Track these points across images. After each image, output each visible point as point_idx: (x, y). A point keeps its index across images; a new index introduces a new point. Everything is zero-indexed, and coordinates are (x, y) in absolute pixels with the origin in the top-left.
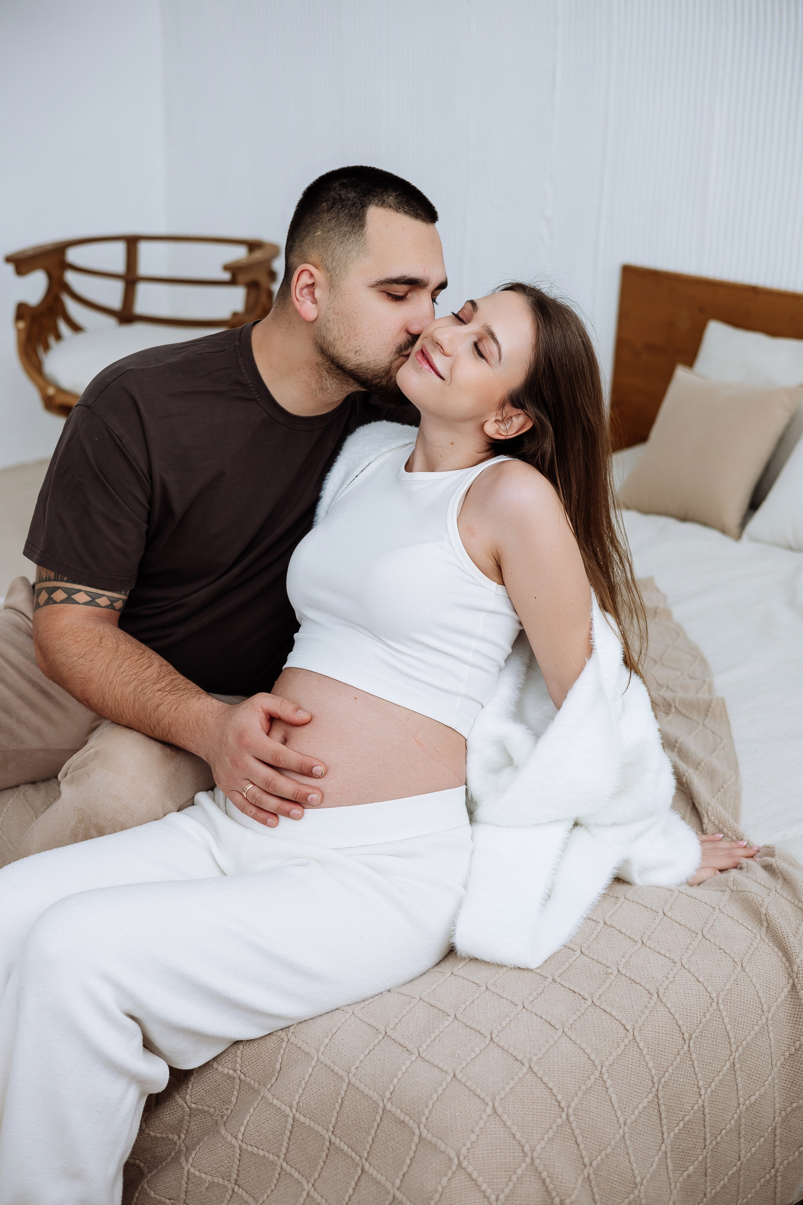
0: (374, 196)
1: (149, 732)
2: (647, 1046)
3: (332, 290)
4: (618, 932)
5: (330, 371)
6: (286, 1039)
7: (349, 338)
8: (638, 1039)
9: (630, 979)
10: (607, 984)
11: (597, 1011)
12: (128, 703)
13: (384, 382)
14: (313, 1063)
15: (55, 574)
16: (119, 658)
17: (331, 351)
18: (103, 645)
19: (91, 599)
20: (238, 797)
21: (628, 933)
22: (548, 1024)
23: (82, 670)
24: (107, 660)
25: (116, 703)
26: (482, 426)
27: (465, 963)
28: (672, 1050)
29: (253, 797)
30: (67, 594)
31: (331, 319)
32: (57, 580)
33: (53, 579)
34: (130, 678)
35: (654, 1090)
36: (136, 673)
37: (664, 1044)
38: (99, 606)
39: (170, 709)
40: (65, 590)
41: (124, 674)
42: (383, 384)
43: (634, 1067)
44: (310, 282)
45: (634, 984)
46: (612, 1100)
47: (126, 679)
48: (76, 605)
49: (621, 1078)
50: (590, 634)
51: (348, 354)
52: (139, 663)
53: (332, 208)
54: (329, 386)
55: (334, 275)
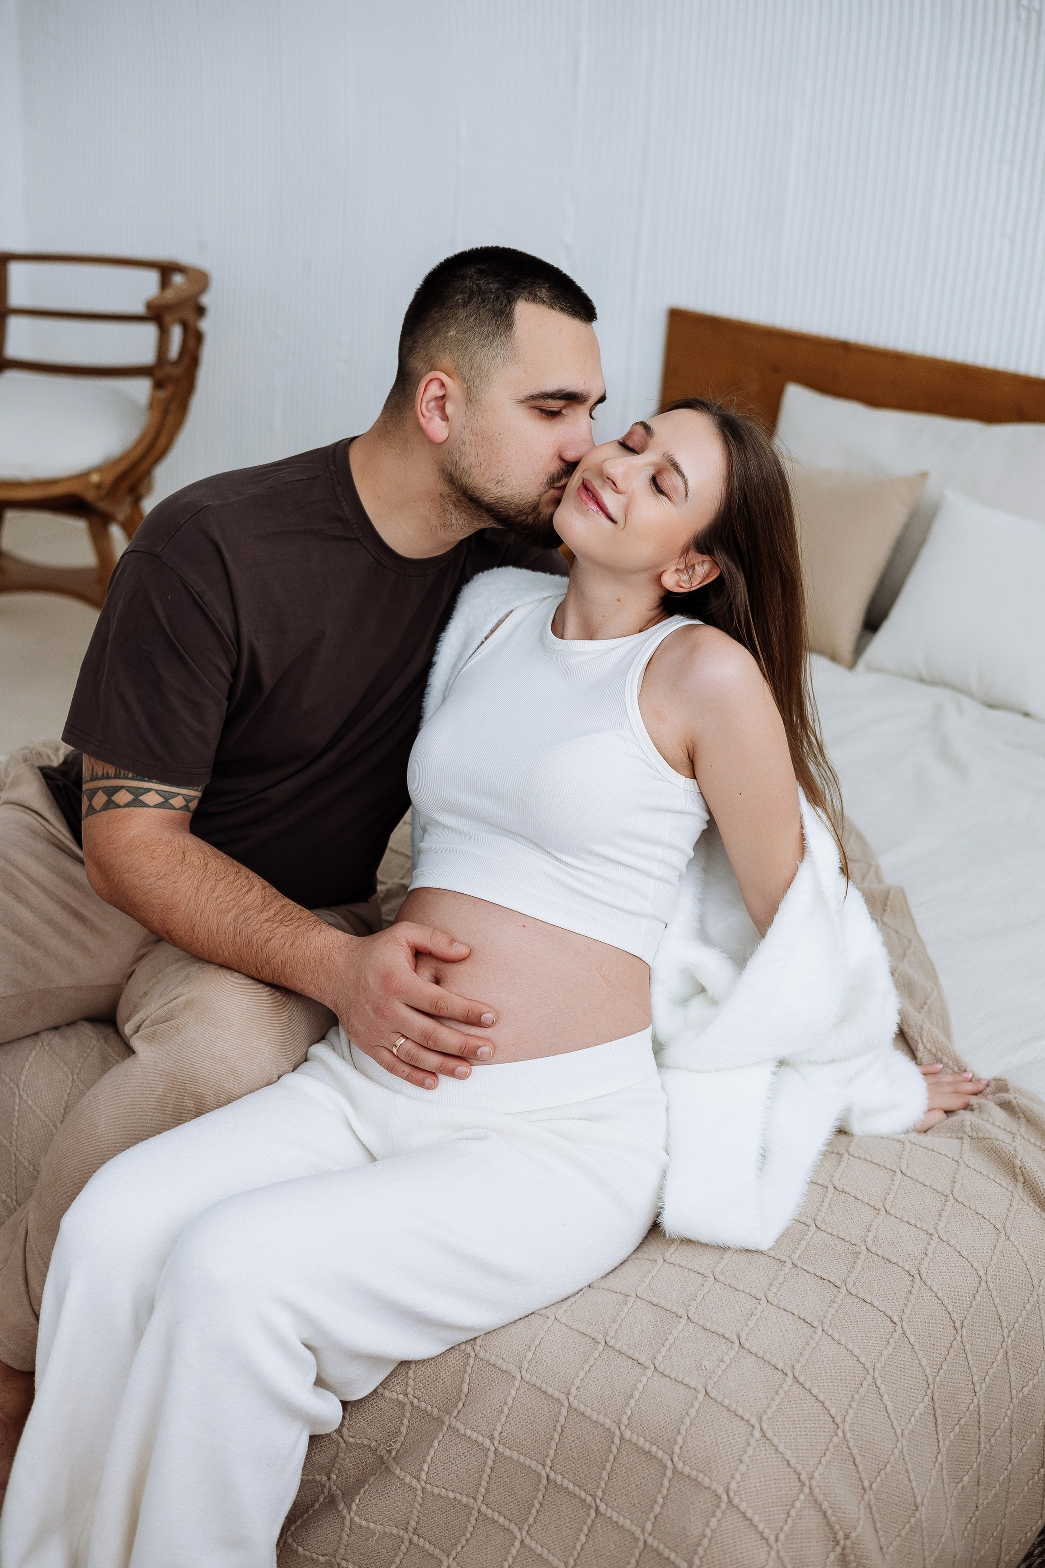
0: (524, 288)
1: (254, 973)
2: (918, 1340)
3: (469, 405)
4: (854, 1198)
5: (458, 504)
6: (472, 1354)
7: (490, 465)
8: (908, 1332)
9: (883, 1258)
10: (858, 1268)
11: (856, 1301)
12: (227, 937)
13: (530, 519)
14: (517, 1383)
15: (116, 770)
16: (211, 879)
17: (465, 480)
18: (187, 862)
19: (164, 800)
20: (386, 1055)
21: (866, 1200)
22: (802, 1321)
23: (163, 895)
24: (194, 883)
25: (210, 937)
26: (659, 577)
27: (676, 1246)
28: (944, 1343)
29: (408, 1054)
30: (133, 795)
31: (467, 441)
32: (120, 778)
33: (113, 776)
34: (228, 905)
35: (929, 1392)
36: (235, 899)
37: (936, 1336)
38: (173, 808)
39: (285, 943)
40: (130, 790)
41: (220, 900)
43: (907, 1367)
44: (440, 393)
45: (890, 1265)
46: (888, 1410)
47: (223, 906)
48: (145, 809)
49: (895, 1382)
50: (803, 835)
51: (487, 484)
52: (237, 885)
53: (469, 302)
54: (454, 521)
55: (472, 387)
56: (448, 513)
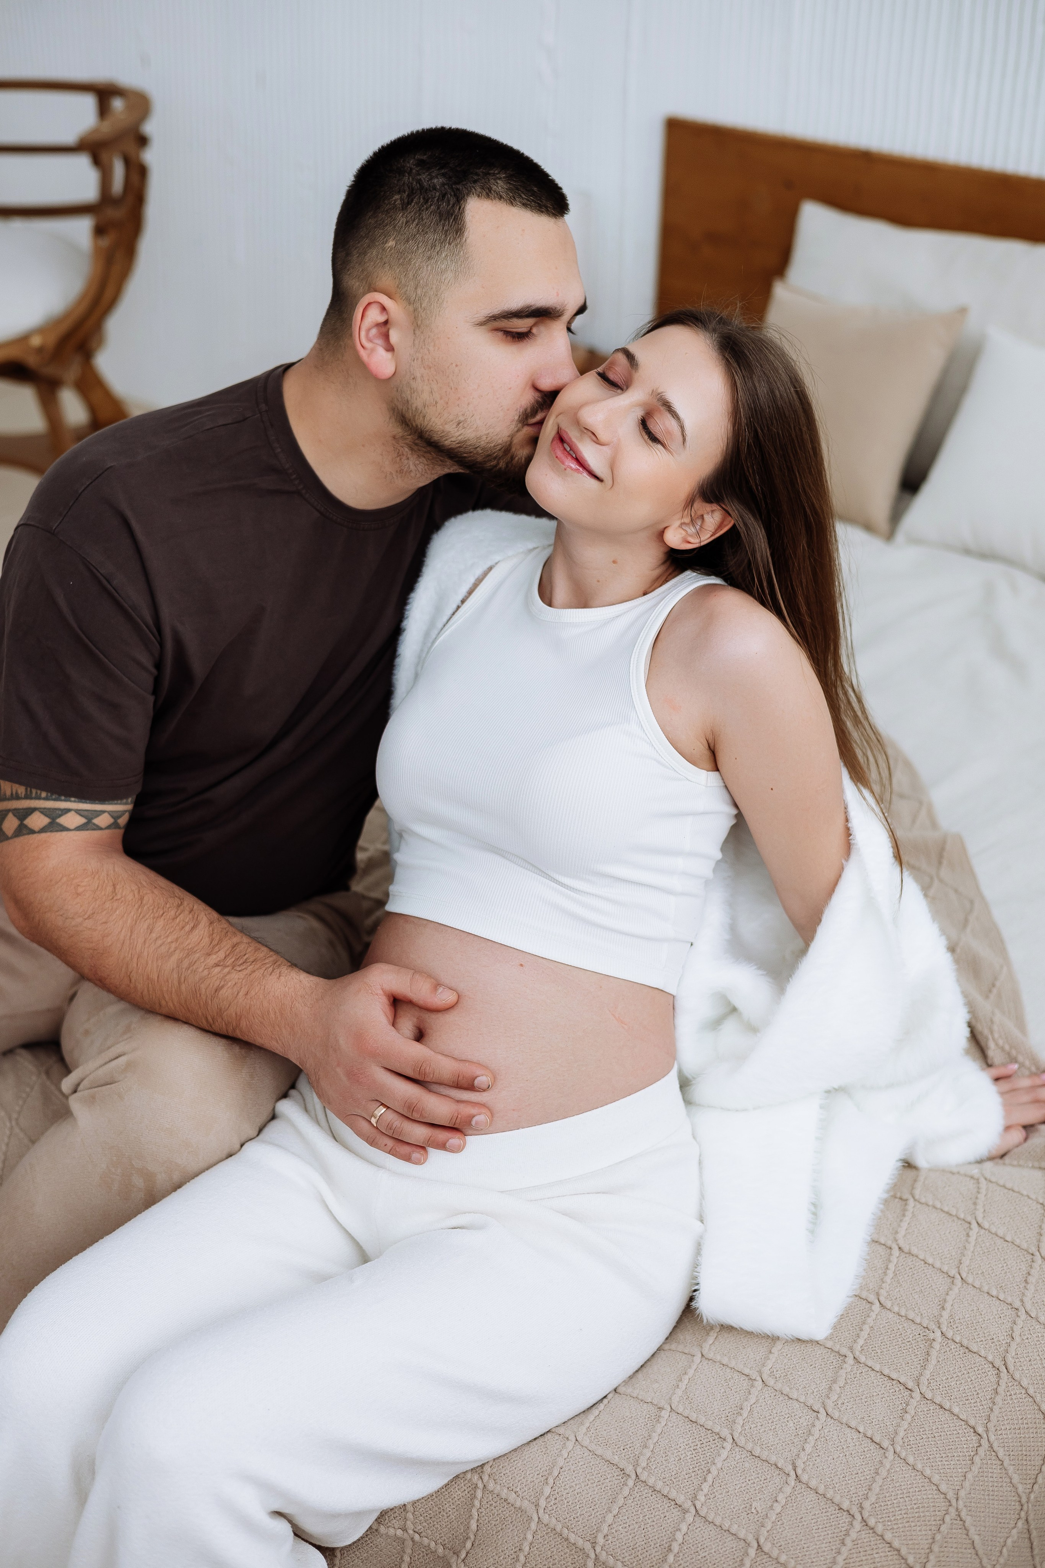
0: (476, 181)
1: (205, 1025)
2: (1007, 1453)
3: (417, 332)
4: (923, 1262)
6: (480, 1485)
7: (447, 403)
8: (995, 1446)
9: (962, 1346)
10: (933, 1361)
11: (931, 1408)
12: (170, 985)
13: (502, 464)
14: (533, 1526)
15: (26, 789)
16: (147, 916)
17: (419, 421)
18: (119, 897)
19: (87, 821)
20: (364, 1126)
21: (938, 1264)
22: (869, 1441)
23: (91, 938)
24: (129, 921)
26: (661, 534)
27: (716, 1335)
28: (1038, 1451)
29: (389, 1125)
30: (49, 818)
31: (418, 375)
32: (31, 799)
33: (23, 796)
34: (169, 948)
35: (1023, 1514)
36: (177, 940)
37: (1028, 1445)
38: (99, 828)
39: (238, 994)
40: (45, 811)
41: (159, 942)
42: (500, 468)
43: (996, 1489)
44: (381, 319)
45: (970, 1355)
46: (975, 1545)
47: (163, 949)
48: (64, 833)
49: (982, 1510)
50: (848, 829)
51: (446, 426)
52: (179, 922)
53: (409, 203)
54: (412, 467)
55: (420, 309)
56: (404, 457)
